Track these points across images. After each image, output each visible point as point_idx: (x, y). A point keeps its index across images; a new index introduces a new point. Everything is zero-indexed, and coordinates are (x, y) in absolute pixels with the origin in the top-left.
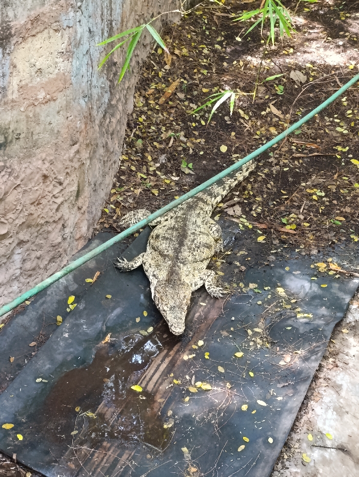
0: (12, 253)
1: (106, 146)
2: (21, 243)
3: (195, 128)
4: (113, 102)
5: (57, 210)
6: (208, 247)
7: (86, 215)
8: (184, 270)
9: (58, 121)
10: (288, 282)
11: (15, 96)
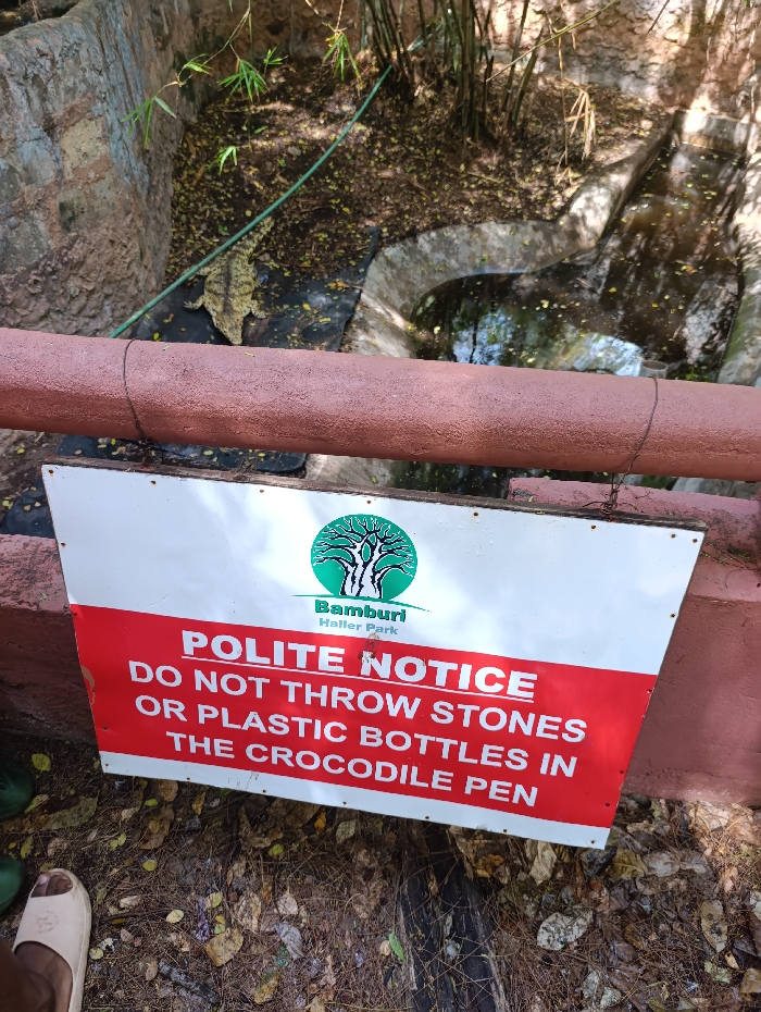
0: (102, 305)
1: (155, 218)
2: (107, 296)
3: (225, 201)
4: (154, 183)
5: (128, 268)
6: (249, 284)
7: (153, 273)
8: (234, 302)
9: (111, 195)
10: (310, 299)
11: (71, 177)
